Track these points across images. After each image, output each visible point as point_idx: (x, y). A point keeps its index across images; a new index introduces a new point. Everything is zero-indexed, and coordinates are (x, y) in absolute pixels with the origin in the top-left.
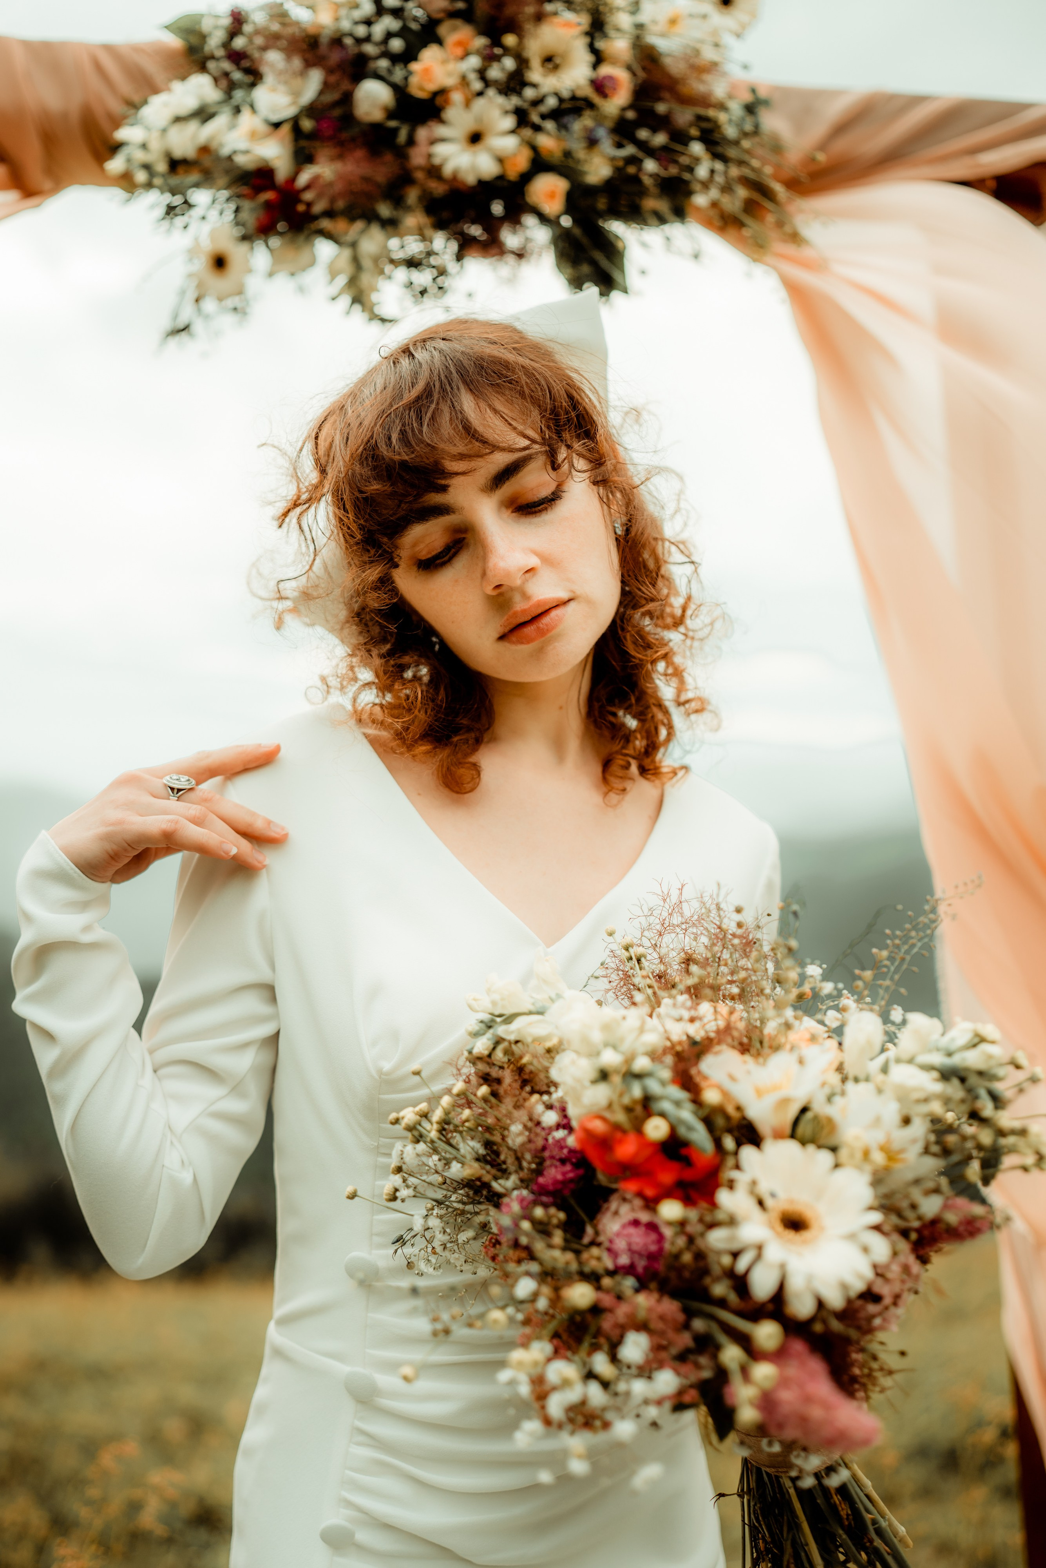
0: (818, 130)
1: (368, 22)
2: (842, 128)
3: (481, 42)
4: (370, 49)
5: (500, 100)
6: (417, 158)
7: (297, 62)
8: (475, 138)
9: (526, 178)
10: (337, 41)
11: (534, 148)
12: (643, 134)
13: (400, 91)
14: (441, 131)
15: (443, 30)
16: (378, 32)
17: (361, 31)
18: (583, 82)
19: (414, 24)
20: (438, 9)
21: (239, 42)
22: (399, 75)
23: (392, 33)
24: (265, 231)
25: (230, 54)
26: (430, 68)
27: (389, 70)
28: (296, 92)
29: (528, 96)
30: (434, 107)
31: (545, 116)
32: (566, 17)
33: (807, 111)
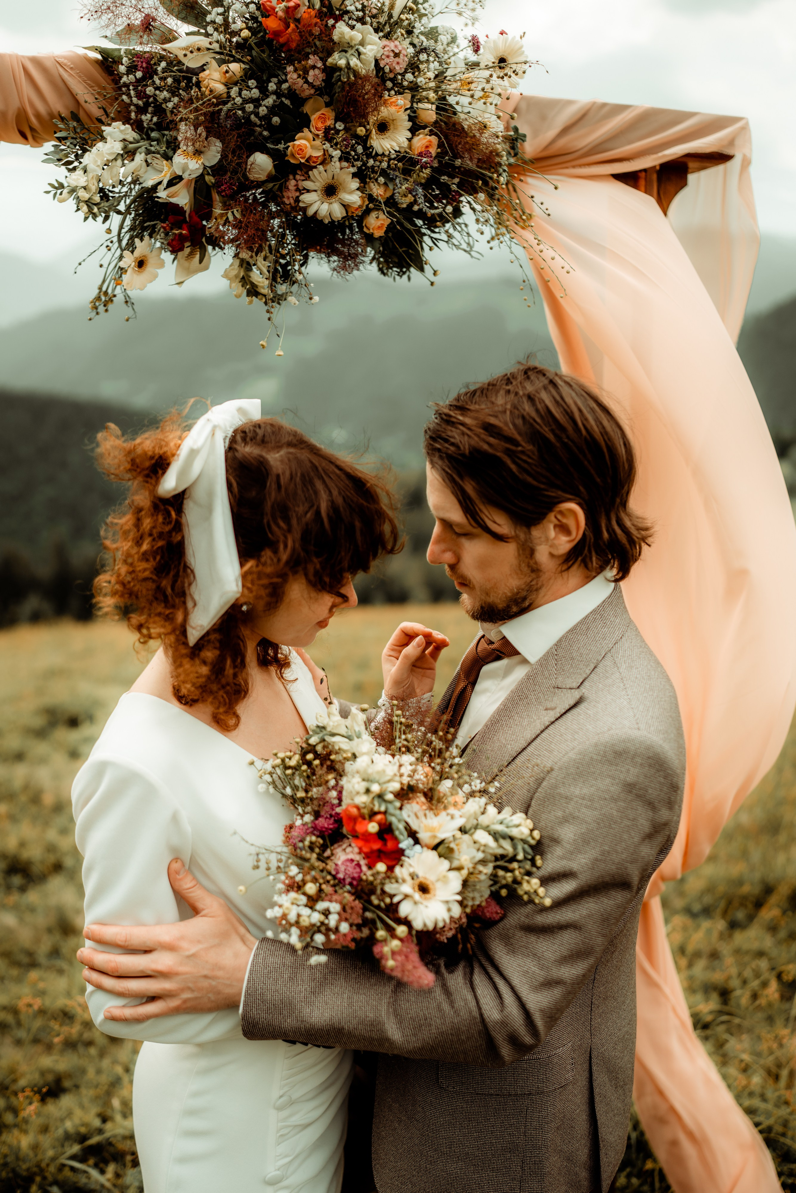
3: (339, 126)
5: (350, 169)
6: (286, 200)
7: (203, 133)
8: (330, 191)
9: (365, 214)
10: (231, 116)
11: (370, 197)
15: (310, 110)
16: (263, 111)
17: (250, 107)
18: (406, 144)
19: (287, 102)
20: (308, 91)
21: (150, 90)
22: (281, 146)
23: (273, 110)
24: (176, 248)
25: (142, 96)
26: (303, 145)
27: (270, 139)
28: (200, 154)
29: (370, 163)
30: (302, 167)
31: (379, 174)
32: (398, 100)
33: (543, 118)
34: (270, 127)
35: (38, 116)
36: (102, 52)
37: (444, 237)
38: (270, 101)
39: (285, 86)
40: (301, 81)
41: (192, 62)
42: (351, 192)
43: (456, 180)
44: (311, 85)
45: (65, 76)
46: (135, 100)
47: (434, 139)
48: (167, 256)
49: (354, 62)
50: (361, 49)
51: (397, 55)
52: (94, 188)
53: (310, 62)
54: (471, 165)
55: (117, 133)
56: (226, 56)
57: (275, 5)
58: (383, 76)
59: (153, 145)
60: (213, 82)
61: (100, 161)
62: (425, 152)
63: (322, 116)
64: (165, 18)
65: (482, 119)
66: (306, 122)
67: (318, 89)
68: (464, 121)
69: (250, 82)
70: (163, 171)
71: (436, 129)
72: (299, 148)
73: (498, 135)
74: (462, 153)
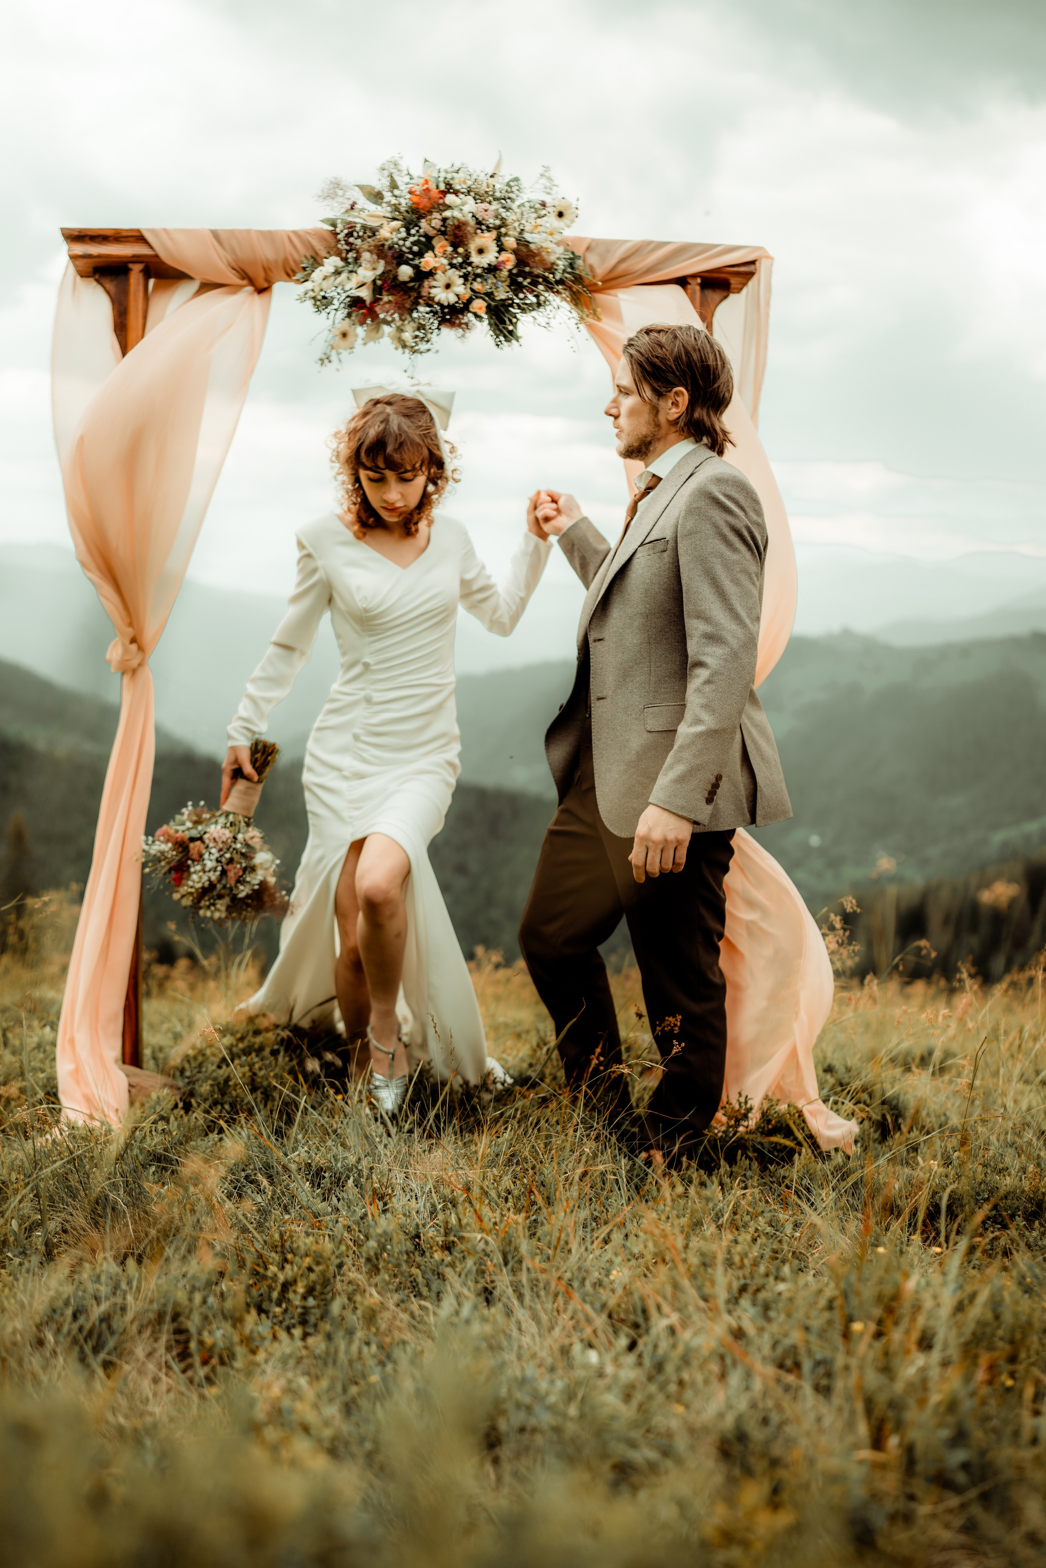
0: (612, 261)
1: (404, 240)
2: (622, 260)
3: (450, 249)
4: (404, 249)
5: (458, 273)
6: (424, 294)
7: (375, 257)
8: (448, 286)
9: (470, 301)
10: (391, 247)
11: (472, 290)
12: (520, 279)
13: (416, 268)
14: (434, 283)
15: (434, 242)
16: (408, 244)
17: (401, 243)
18: (494, 260)
19: (423, 239)
20: (432, 232)
21: (351, 240)
22: (416, 262)
23: (414, 243)
24: (362, 323)
25: (348, 243)
26: (429, 261)
27: (412, 260)
28: (374, 269)
29: (470, 269)
30: (431, 274)
31: (477, 276)
32: (487, 234)
33: (608, 251)
34: (413, 253)
37: (532, 319)
38: (412, 239)
39: (421, 231)
40: (428, 227)
41: (373, 223)
42: (459, 286)
43: (529, 280)
44: (434, 228)
46: (345, 247)
47: (512, 257)
48: (360, 331)
49: (457, 213)
50: (463, 208)
51: (486, 211)
52: (318, 291)
53: (434, 216)
54: (538, 271)
55: (332, 263)
56: (394, 219)
57: (418, 189)
58: (479, 223)
59: (351, 267)
60: (384, 233)
61: (322, 277)
62: (503, 262)
63: (441, 245)
64: (363, 202)
65: (544, 245)
66: (432, 248)
67: (439, 230)
68: (532, 246)
69: (403, 230)
70: (355, 280)
71: (515, 252)
72: (427, 262)
73: (557, 255)
74: (531, 264)
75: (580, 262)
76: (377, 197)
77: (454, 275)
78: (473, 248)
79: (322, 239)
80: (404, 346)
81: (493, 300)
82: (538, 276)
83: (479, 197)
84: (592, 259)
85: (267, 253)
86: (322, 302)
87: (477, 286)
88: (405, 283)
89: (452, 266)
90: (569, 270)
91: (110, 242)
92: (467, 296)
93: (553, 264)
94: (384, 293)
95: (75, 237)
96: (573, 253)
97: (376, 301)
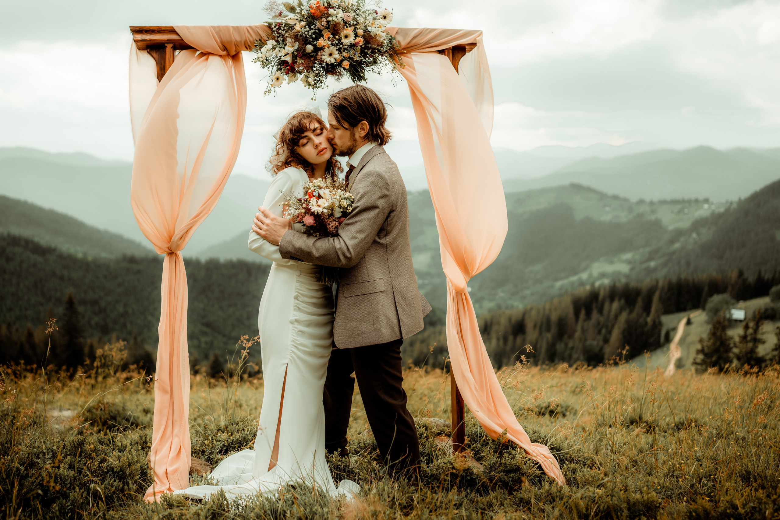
0: (409, 39)
1: (308, 32)
2: (414, 38)
3: (331, 36)
4: (308, 36)
6: (318, 58)
7: (293, 40)
8: (331, 55)
9: (342, 61)
10: (301, 36)
11: (342, 56)
12: (366, 50)
13: (315, 46)
14: (324, 53)
15: (323, 33)
16: (310, 34)
17: (306, 33)
18: (353, 41)
19: (317, 31)
20: (322, 28)
21: (280, 31)
22: (315, 43)
23: (313, 33)
24: (287, 73)
25: (278, 33)
26: (321, 42)
27: (312, 42)
28: (293, 46)
29: (341, 46)
30: (322, 48)
31: (345, 49)
32: (350, 29)
33: (407, 34)
34: (312, 38)
35: (250, 41)
36: (268, 23)
37: (371, 70)
38: (312, 31)
39: (316, 27)
40: (320, 25)
41: (292, 23)
42: (336, 55)
43: (370, 51)
44: (323, 26)
45: (258, 30)
46: (277, 35)
47: (362, 39)
48: (285, 77)
49: (335, 19)
50: (337, 15)
51: (349, 16)
52: (264, 57)
53: (323, 20)
54: (375, 46)
55: (271, 43)
56: (301, 21)
57: (314, 6)
58: (345, 23)
59: (281, 46)
60: (297, 28)
61: (266, 50)
62: (358, 42)
63: (327, 34)
64: (285, 12)
65: (378, 33)
66: (322, 36)
67: (326, 27)
68: (372, 34)
69: (307, 27)
70: (283, 52)
71: (363, 36)
72: (320, 43)
73: (383, 38)
74: (372, 43)
75: (394, 41)
76: (292, 9)
77: (334, 49)
78: (342, 35)
79: (265, 31)
80: (309, 85)
81: (353, 60)
82: (375, 49)
83: (345, 10)
84: (399, 38)
85: (236, 37)
86: (266, 63)
87: (345, 54)
88: (309, 53)
89: (332, 45)
90: (390, 45)
91: (155, 33)
92: (340, 59)
93: (382, 43)
94: (298, 58)
95: (136, 31)
96: (391, 36)
97: (294, 62)
